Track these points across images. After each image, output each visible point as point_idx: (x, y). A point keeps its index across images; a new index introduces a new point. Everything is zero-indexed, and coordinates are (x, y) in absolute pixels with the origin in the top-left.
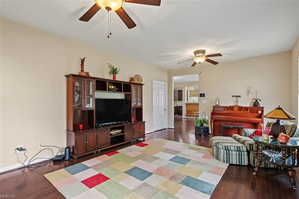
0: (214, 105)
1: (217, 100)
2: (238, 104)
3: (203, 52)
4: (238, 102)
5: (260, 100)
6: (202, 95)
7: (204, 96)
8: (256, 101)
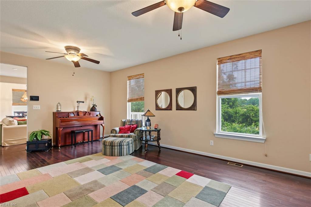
0: (55, 111)
1: (59, 105)
2: (79, 110)
3: (77, 50)
4: (79, 108)
5: (96, 106)
6: (34, 98)
7: (38, 100)
8: (93, 106)
